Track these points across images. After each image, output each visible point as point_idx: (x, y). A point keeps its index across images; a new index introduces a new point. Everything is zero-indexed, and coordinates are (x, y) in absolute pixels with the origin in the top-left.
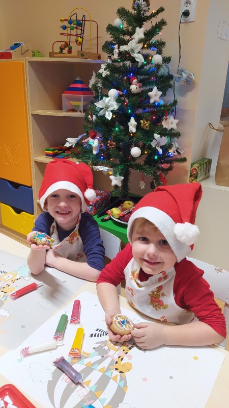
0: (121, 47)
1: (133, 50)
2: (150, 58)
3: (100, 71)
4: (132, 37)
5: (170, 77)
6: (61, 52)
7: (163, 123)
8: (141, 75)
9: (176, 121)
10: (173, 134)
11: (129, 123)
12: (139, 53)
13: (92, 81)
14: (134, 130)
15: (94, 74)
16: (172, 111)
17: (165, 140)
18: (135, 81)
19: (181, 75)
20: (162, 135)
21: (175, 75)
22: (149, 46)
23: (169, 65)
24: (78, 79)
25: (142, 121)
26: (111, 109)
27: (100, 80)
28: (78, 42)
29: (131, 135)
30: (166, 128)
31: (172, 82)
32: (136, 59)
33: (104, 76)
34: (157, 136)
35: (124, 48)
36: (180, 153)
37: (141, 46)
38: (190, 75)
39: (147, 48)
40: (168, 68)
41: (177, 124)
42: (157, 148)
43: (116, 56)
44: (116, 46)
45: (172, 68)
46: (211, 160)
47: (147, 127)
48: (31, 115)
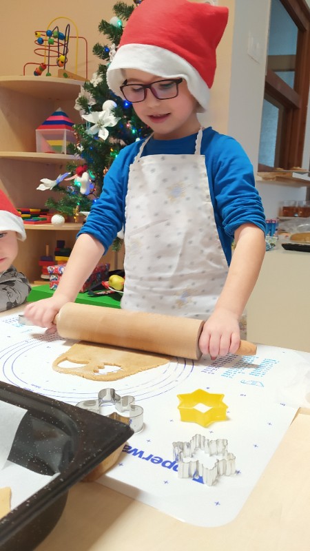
3: (92, 82)
24: (59, 110)
26: (106, 125)
27: (90, 94)
28: (60, 63)
33: (95, 86)
44: (113, 46)
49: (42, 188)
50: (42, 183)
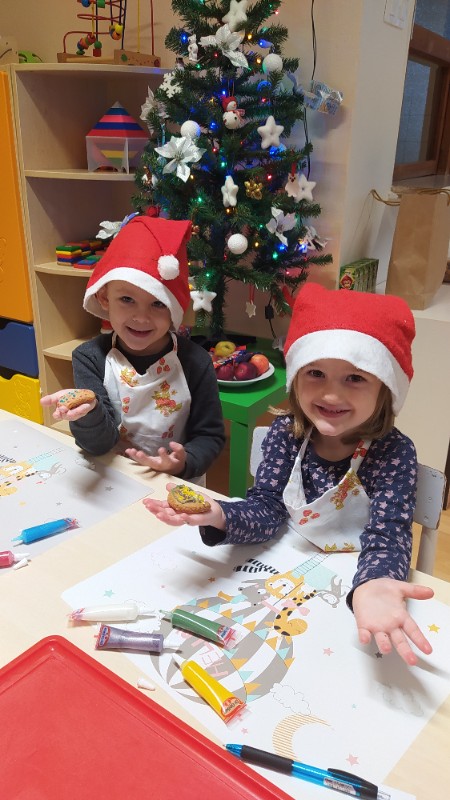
0: (202, 38)
1: (226, 46)
2: (259, 61)
3: (163, 87)
4: (224, 19)
5: (298, 98)
6: (81, 53)
7: (287, 188)
8: (242, 93)
9: (312, 184)
10: (306, 210)
11: (223, 189)
12: (237, 49)
13: (147, 108)
14: (233, 201)
15: (151, 93)
16: (304, 166)
17: (291, 221)
18: (232, 104)
19: (319, 94)
20: (286, 211)
21: (308, 94)
22: (257, 39)
23: (296, 74)
24: (116, 106)
25: (248, 184)
26: (187, 159)
27: (162, 105)
28: (114, 33)
29: (228, 211)
30: (292, 198)
31: (302, 108)
32: (232, 62)
33: (170, 96)
34: (276, 212)
35: (208, 41)
36: (321, 247)
37: (241, 36)
38: (335, 94)
39: (252, 40)
40: (294, 80)
41: (314, 191)
42: (277, 235)
43: (193, 58)
44: (193, 38)
45: (302, 80)
46: (377, 262)
47: (257, 194)
48: (25, 180)
49: (102, 235)
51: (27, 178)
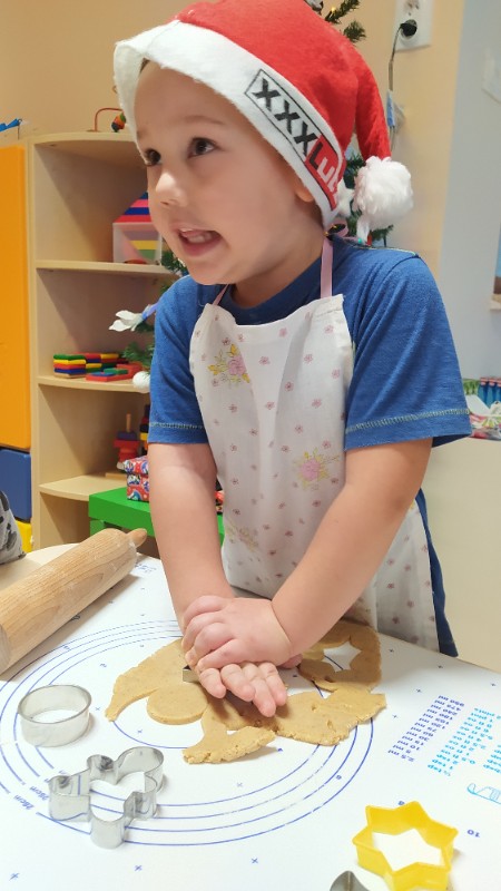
48: (35, 271)
49: (118, 326)
50: (118, 318)
51: (39, 270)
